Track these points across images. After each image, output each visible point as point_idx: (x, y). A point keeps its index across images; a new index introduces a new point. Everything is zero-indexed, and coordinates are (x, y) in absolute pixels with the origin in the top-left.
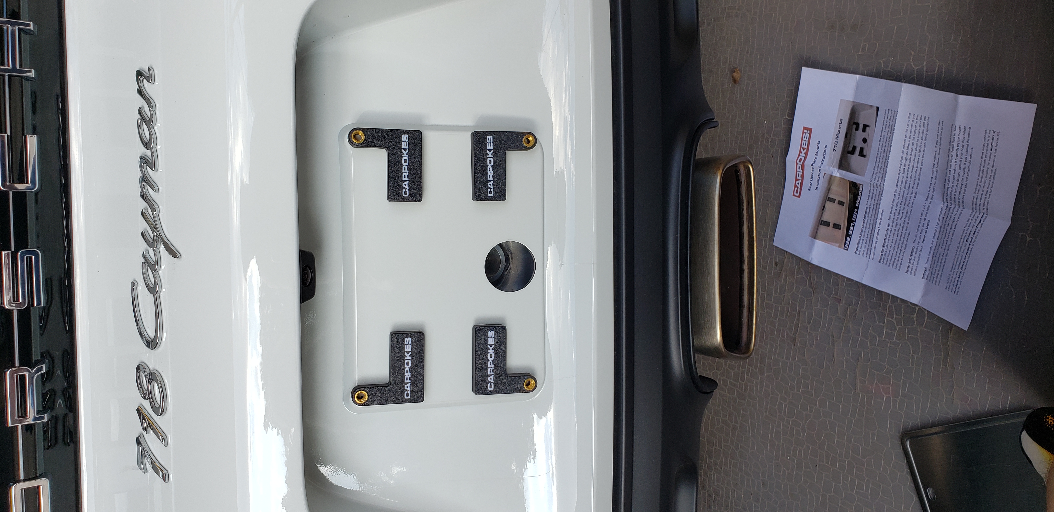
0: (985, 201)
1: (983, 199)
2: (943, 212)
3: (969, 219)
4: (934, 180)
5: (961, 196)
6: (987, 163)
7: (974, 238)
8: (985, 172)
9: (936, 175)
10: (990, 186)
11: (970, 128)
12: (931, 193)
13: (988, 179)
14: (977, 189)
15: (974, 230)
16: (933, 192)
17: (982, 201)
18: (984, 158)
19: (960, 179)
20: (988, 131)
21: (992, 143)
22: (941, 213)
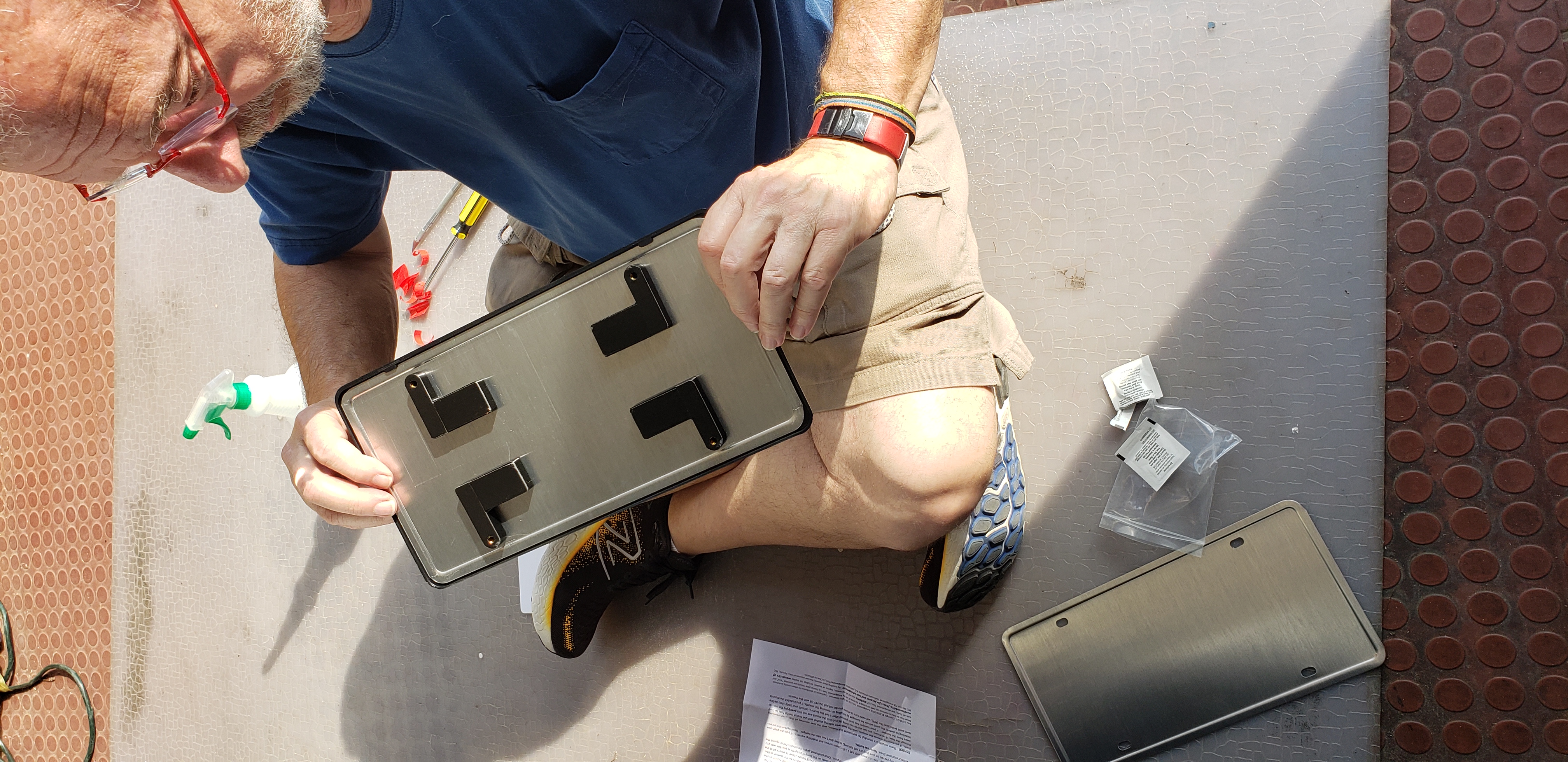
0: (832, 686)
1: (830, 687)
2: (849, 730)
3: (850, 702)
4: (822, 739)
5: (831, 709)
6: (801, 683)
7: (862, 695)
8: (808, 685)
9: (817, 736)
10: (819, 680)
11: (771, 696)
12: (834, 743)
13: (814, 683)
14: (824, 693)
15: (856, 696)
16: (833, 740)
17: (832, 688)
18: (797, 686)
19: (817, 710)
20: (774, 680)
21: (784, 677)
22: (850, 733)
